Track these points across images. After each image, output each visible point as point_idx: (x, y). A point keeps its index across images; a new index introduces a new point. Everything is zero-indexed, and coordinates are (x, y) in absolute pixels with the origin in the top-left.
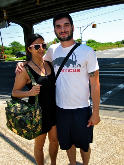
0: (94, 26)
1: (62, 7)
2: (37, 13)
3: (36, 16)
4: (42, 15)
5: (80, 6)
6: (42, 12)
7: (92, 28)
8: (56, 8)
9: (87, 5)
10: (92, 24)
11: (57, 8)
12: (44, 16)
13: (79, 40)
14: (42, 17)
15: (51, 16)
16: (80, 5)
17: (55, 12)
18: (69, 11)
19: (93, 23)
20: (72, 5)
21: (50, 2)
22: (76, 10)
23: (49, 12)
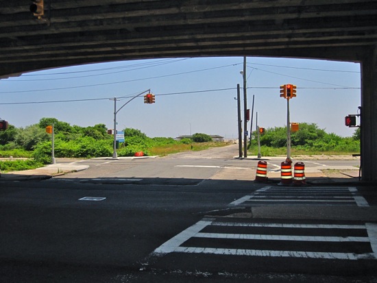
0: (149, 99)
1: (92, 41)
2: (17, 46)
3: (12, 55)
4: (31, 54)
5: (138, 48)
6: (33, 47)
7: (145, 102)
8: (74, 42)
9: (157, 46)
10: (145, 94)
11: (79, 41)
12: (34, 60)
13: (99, 127)
14: (27, 60)
15: (56, 60)
16: (140, 44)
17: (70, 51)
18: (106, 56)
19: (148, 93)
20: (121, 41)
21: (66, 21)
22: (125, 54)
23: (53, 49)
